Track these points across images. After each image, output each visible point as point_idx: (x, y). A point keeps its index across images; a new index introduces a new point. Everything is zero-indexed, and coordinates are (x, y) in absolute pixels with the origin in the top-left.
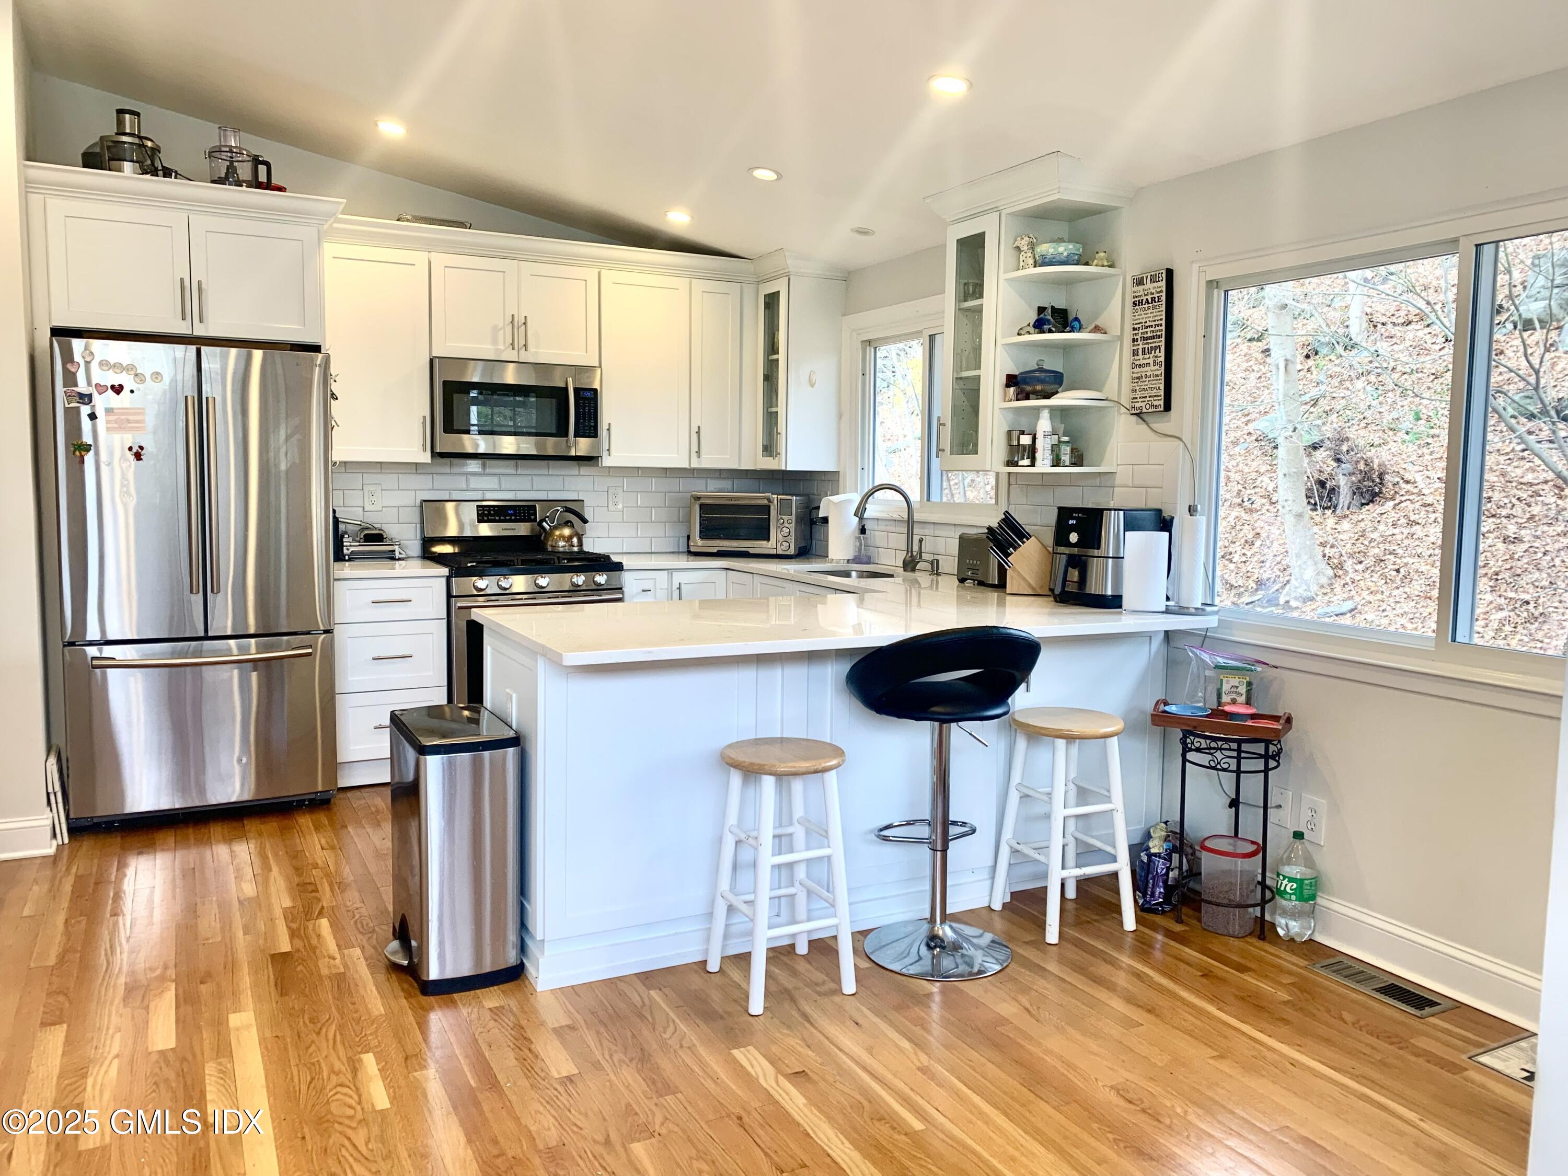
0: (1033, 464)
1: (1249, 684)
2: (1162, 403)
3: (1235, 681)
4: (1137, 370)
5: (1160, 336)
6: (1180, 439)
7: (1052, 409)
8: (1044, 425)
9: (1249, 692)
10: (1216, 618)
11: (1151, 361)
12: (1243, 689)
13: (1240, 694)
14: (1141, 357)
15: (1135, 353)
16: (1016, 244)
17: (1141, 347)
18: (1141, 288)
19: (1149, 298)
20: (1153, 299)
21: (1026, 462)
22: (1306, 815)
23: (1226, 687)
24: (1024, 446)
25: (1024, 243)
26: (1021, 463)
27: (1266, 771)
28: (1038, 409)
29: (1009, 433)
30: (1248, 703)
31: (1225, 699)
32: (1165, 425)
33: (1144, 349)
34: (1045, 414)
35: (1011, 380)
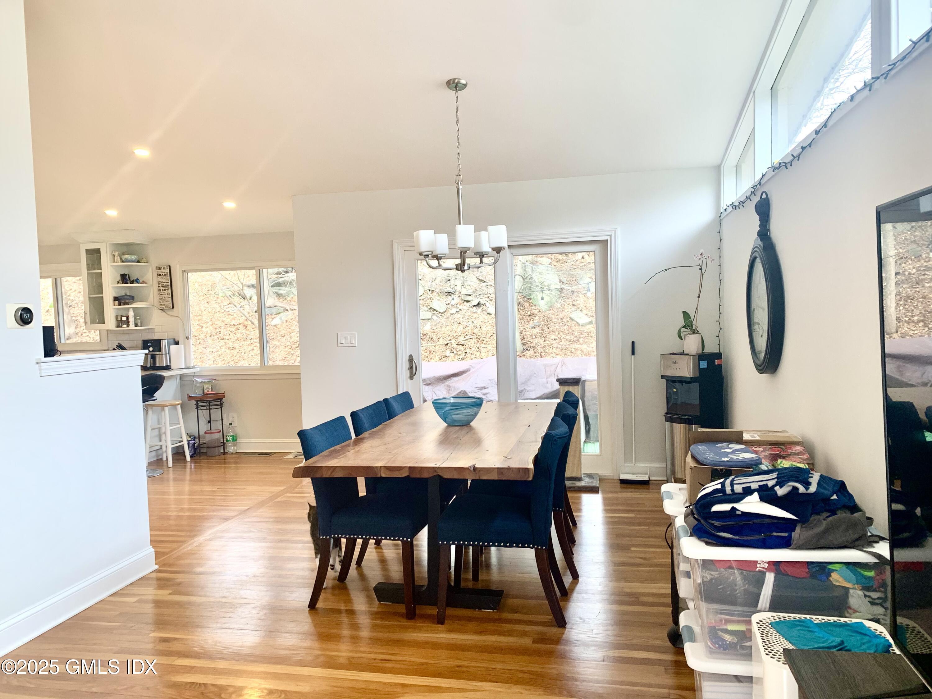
0: (128, 327)
1: (211, 386)
2: (171, 306)
3: (208, 385)
4: (161, 296)
5: (168, 286)
6: (179, 317)
7: (133, 308)
8: (131, 314)
9: (212, 388)
10: (199, 369)
11: (166, 293)
12: (210, 388)
13: (209, 389)
14: (162, 292)
15: (160, 290)
16: (113, 253)
17: (161, 289)
18: (159, 270)
19: (163, 274)
20: (165, 275)
21: (125, 326)
22: (231, 419)
23: (205, 388)
24: (124, 321)
25: (116, 254)
26: (123, 326)
27: (221, 408)
28: (129, 309)
29: (117, 317)
30: (212, 391)
31: (205, 391)
32: (171, 313)
33: (163, 290)
34: (131, 310)
35: (116, 299)
